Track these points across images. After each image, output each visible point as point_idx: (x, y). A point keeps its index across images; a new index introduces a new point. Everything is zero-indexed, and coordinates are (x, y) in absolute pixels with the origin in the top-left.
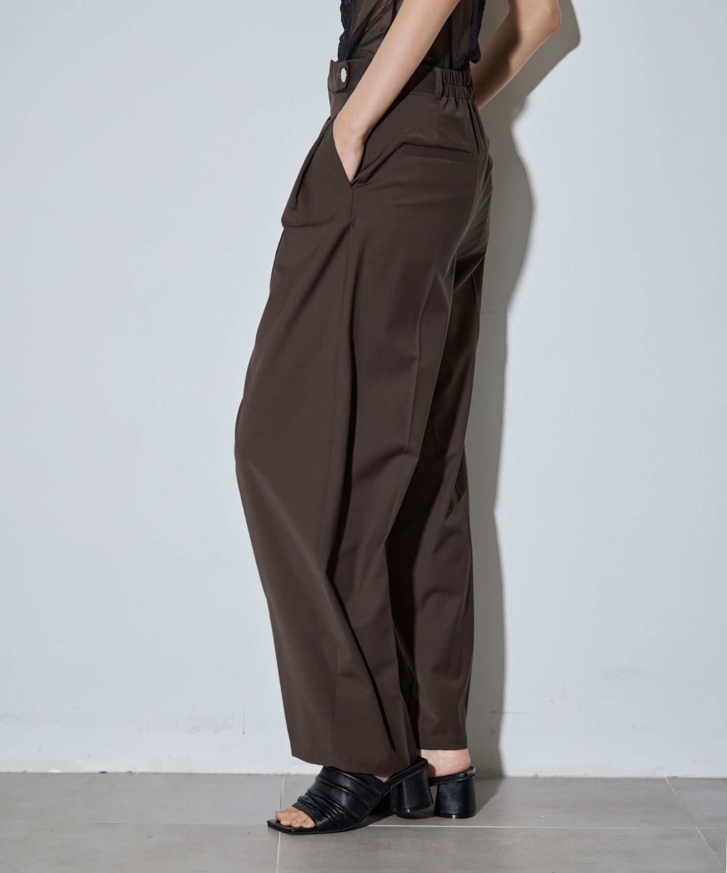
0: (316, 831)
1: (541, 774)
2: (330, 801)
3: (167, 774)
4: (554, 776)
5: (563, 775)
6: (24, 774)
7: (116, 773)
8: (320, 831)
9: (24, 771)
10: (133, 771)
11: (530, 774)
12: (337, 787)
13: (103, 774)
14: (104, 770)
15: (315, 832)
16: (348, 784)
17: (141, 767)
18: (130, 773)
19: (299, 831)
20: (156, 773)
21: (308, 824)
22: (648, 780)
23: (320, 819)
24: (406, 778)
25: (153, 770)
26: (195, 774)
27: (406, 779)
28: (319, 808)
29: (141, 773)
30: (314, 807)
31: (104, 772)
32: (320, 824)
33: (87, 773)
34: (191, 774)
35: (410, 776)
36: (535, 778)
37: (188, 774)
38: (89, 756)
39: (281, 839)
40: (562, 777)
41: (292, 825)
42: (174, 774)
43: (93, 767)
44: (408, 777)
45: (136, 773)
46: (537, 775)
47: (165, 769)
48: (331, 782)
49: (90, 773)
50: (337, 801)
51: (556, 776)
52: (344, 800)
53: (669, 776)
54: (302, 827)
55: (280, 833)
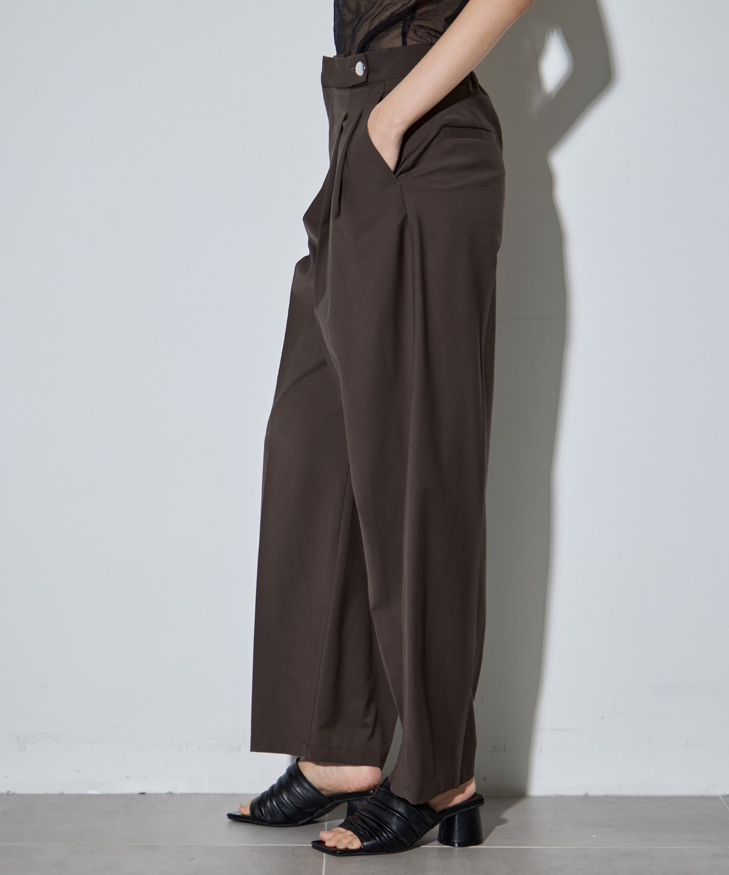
0: (362, 852)
1: (593, 792)
2: (380, 823)
3: (207, 795)
4: (605, 794)
5: (614, 794)
6: (62, 795)
7: (156, 794)
8: (366, 852)
9: (62, 792)
10: (173, 791)
11: (580, 792)
12: (390, 810)
13: (142, 795)
14: (144, 792)
15: (360, 853)
16: (401, 809)
17: (181, 788)
18: (170, 794)
19: (345, 853)
20: (197, 794)
21: (353, 845)
22: (702, 798)
23: (368, 840)
24: (460, 811)
25: (194, 791)
26: (236, 795)
27: (460, 813)
28: (369, 829)
29: (181, 794)
30: (364, 828)
31: (143, 793)
32: (367, 845)
33: (126, 794)
34: (232, 794)
35: (465, 810)
36: (586, 796)
37: (230, 794)
38: (128, 777)
39: (326, 861)
40: (613, 795)
41: (337, 847)
42: (215, 795)
43: (132, 788)
44: (463, 810)
45: (175, 794)
46: (587, 794)
47: (206, 791)
48: (384, 805)
49: (128, 795)
50: (387, 824)
51: (607, 795)
52: (394, 824)
53: (723, 794)
54: (347, 848)
55: (325, 854)
